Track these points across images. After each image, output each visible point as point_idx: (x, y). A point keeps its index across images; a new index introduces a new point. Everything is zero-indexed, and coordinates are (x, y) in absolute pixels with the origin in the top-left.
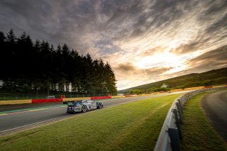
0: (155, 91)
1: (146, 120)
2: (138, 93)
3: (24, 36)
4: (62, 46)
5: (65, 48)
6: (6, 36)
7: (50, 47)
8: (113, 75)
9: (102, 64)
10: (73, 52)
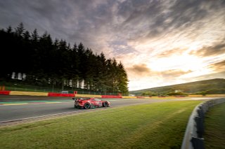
0: (170, 95)
1: (161, 124)
2: (151, 96)
3: (45, 35)
4: (78, 45)
5: (81, 46)
6: (31, 34)
7: (67, 45)
8: (125, 75)
9: (115, 63)
10: (88, 51)
